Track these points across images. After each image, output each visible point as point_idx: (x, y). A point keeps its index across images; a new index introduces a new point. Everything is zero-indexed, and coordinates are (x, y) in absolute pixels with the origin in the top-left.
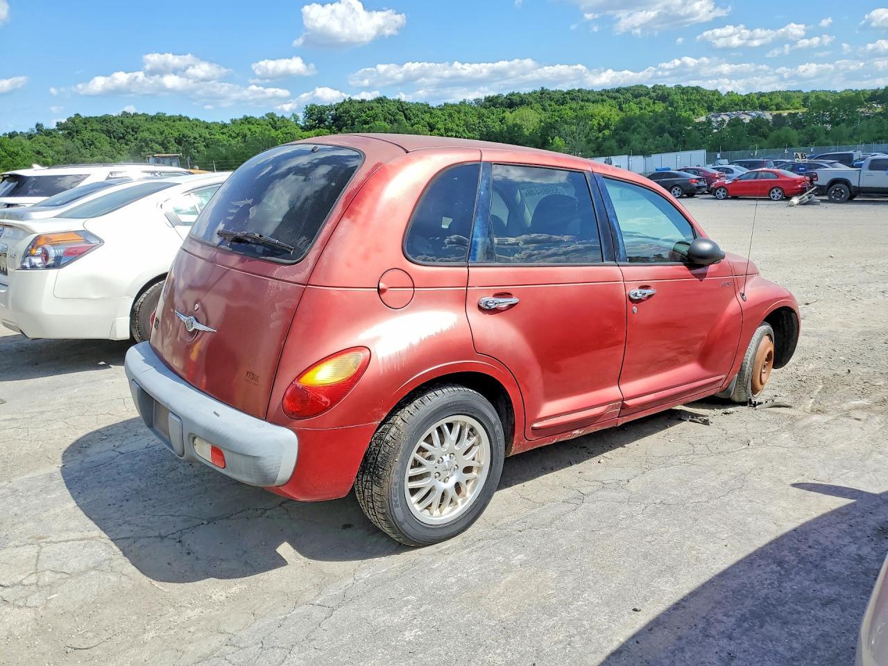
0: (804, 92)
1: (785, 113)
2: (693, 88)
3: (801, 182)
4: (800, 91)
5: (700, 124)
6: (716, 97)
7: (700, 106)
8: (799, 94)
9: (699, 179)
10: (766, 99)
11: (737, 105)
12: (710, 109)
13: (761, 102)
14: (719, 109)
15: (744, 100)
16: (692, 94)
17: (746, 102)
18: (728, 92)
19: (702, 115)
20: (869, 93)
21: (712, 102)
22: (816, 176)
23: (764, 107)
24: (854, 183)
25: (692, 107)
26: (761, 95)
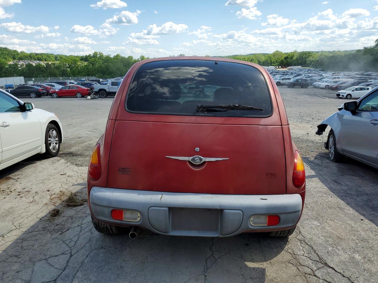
0: (55, 55)
1: (50, 63)
2: (4, 48)
3: (88, 90)
4: (52, 54)
5: (11, 65)
6: (16, 53)
7: (9, 56)
8: (52, 55)
9: (43, 89)
10: (40, 56)
11: (27, 57)
12: (14, 58)
13: (38, 57)
14: (18, 59)
15: (30, 56)
16: (3, 51)
17: (31, 57)
18: (21, 52)
19: (10, 61)
20: (80, 57)
21: (14, 55)
22: (93, 88)
23: (40, 60)
24: (108, 90)
25: (5, 57)
26: (37, 54)
